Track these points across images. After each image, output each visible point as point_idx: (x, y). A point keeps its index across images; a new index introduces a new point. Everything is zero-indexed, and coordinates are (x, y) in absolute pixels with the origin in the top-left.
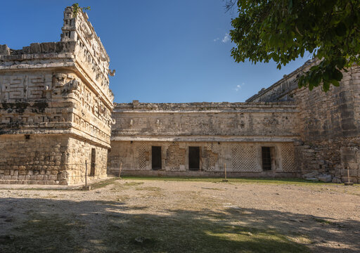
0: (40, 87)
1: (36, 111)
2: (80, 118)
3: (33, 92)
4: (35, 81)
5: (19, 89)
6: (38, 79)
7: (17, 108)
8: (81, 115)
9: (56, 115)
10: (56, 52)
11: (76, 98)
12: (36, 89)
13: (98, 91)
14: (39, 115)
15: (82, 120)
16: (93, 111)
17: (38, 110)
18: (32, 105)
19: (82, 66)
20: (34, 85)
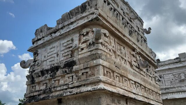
0: (69, 48)
1: (66, 72)
2: (113, 72)
3: (64, 55)
4: (65, 44)
5: (53, 56)
6: (68, 41)
7: (51, 73)
8: (115, 69)
9: (83, 71)
10: (81, 13)
11: (105, 49)
12: (66, 51)
13: (135, 46)
14: (69, 75)
15: (115, 74)
16: (131, 66)
17: (67, 70)
18: (62, 67)
19: (109, 20)
20: (64, 48)
